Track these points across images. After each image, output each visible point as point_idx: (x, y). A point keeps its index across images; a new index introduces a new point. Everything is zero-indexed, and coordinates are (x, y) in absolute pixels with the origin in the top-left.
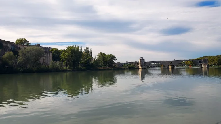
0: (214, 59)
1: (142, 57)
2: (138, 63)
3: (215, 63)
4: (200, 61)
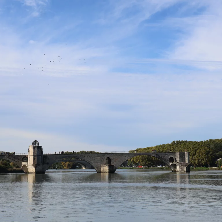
0: (198, 151)
1: (36, 141)
2: (25, 158)
3: (199, 159)
4: (172, 157)
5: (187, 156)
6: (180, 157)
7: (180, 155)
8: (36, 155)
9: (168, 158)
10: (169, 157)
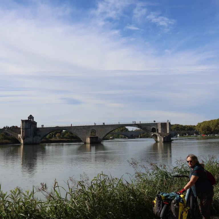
4: (155, 127)
5: (168, 126)
6: (161, 128)
7: (161, 125)
8: (24, 128)
9: (150, 129)
10: (152, 128)
